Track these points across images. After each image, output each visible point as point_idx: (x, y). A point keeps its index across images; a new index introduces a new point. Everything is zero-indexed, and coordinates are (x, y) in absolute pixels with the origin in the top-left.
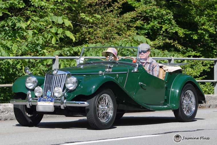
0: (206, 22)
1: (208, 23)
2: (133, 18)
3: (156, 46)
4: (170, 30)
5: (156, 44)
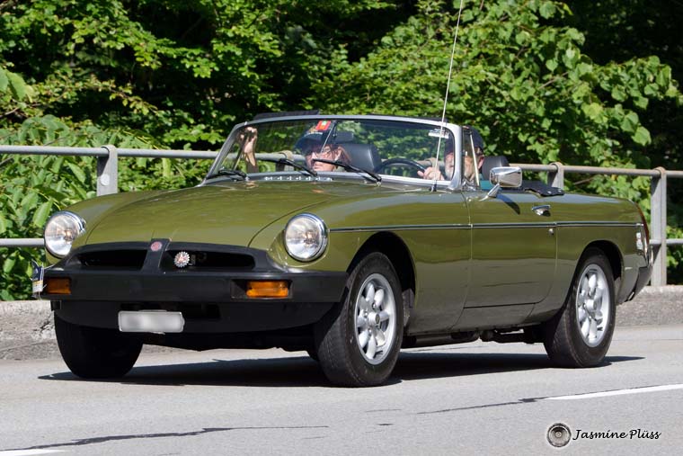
0: (244, 12)
1: (253, 17)
3: (47, 101)
4: (104, 40)
5: (48, 97)
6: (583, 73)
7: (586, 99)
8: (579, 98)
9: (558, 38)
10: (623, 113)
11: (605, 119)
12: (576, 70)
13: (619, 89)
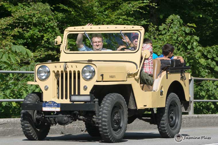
2: (9, 24)
5: (36, 57)
6: (199, 49)
7: (200, 58)
8: (197, 57)
9: (191, 39)
10: (211, 62)
11: (206, 64)
12: (197, 48)
13: (210, 55)
